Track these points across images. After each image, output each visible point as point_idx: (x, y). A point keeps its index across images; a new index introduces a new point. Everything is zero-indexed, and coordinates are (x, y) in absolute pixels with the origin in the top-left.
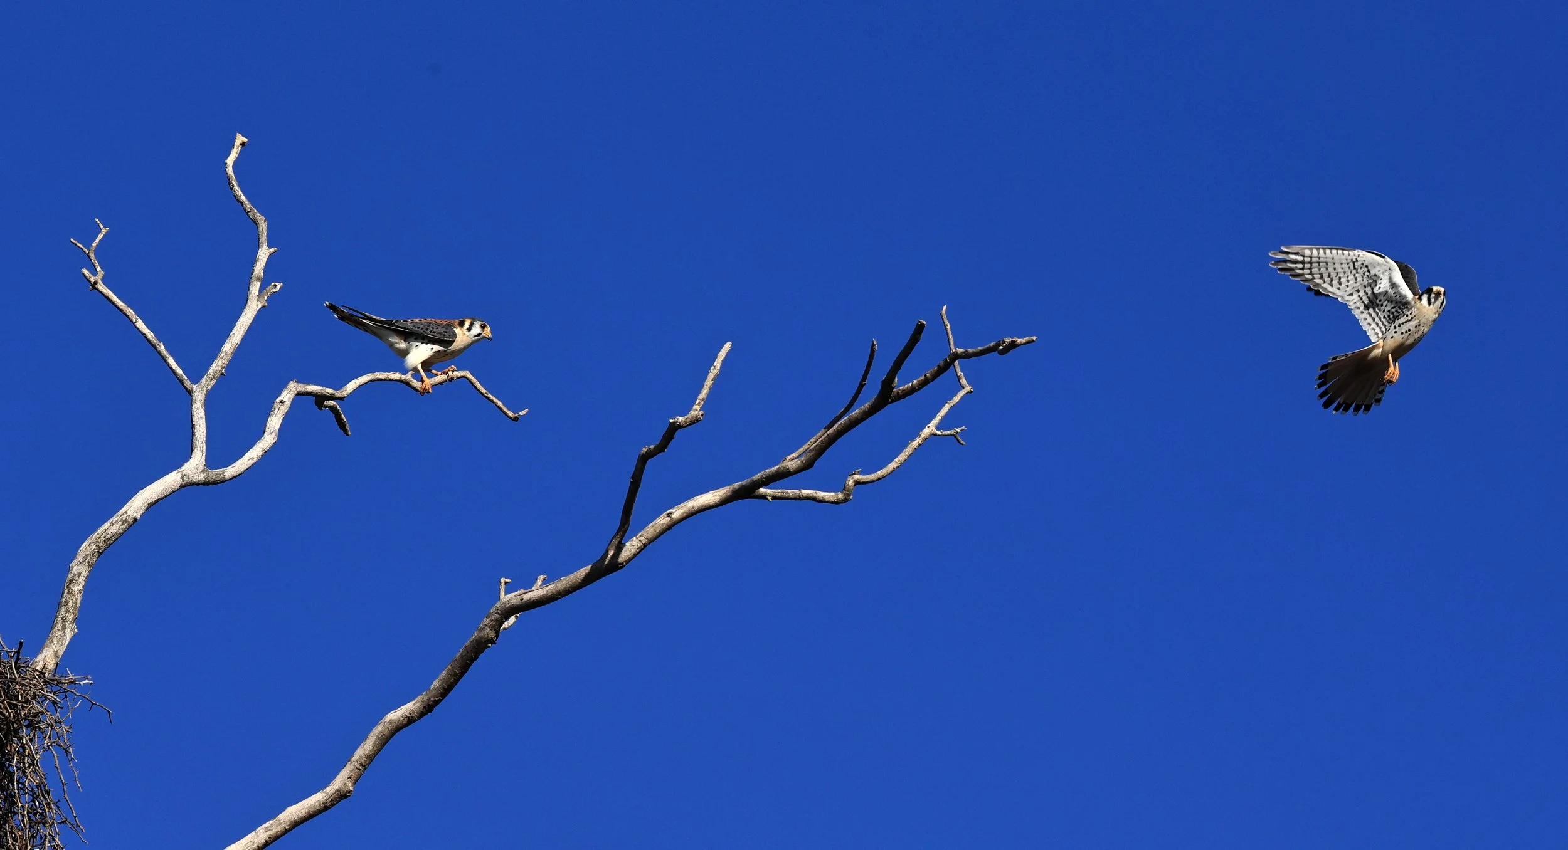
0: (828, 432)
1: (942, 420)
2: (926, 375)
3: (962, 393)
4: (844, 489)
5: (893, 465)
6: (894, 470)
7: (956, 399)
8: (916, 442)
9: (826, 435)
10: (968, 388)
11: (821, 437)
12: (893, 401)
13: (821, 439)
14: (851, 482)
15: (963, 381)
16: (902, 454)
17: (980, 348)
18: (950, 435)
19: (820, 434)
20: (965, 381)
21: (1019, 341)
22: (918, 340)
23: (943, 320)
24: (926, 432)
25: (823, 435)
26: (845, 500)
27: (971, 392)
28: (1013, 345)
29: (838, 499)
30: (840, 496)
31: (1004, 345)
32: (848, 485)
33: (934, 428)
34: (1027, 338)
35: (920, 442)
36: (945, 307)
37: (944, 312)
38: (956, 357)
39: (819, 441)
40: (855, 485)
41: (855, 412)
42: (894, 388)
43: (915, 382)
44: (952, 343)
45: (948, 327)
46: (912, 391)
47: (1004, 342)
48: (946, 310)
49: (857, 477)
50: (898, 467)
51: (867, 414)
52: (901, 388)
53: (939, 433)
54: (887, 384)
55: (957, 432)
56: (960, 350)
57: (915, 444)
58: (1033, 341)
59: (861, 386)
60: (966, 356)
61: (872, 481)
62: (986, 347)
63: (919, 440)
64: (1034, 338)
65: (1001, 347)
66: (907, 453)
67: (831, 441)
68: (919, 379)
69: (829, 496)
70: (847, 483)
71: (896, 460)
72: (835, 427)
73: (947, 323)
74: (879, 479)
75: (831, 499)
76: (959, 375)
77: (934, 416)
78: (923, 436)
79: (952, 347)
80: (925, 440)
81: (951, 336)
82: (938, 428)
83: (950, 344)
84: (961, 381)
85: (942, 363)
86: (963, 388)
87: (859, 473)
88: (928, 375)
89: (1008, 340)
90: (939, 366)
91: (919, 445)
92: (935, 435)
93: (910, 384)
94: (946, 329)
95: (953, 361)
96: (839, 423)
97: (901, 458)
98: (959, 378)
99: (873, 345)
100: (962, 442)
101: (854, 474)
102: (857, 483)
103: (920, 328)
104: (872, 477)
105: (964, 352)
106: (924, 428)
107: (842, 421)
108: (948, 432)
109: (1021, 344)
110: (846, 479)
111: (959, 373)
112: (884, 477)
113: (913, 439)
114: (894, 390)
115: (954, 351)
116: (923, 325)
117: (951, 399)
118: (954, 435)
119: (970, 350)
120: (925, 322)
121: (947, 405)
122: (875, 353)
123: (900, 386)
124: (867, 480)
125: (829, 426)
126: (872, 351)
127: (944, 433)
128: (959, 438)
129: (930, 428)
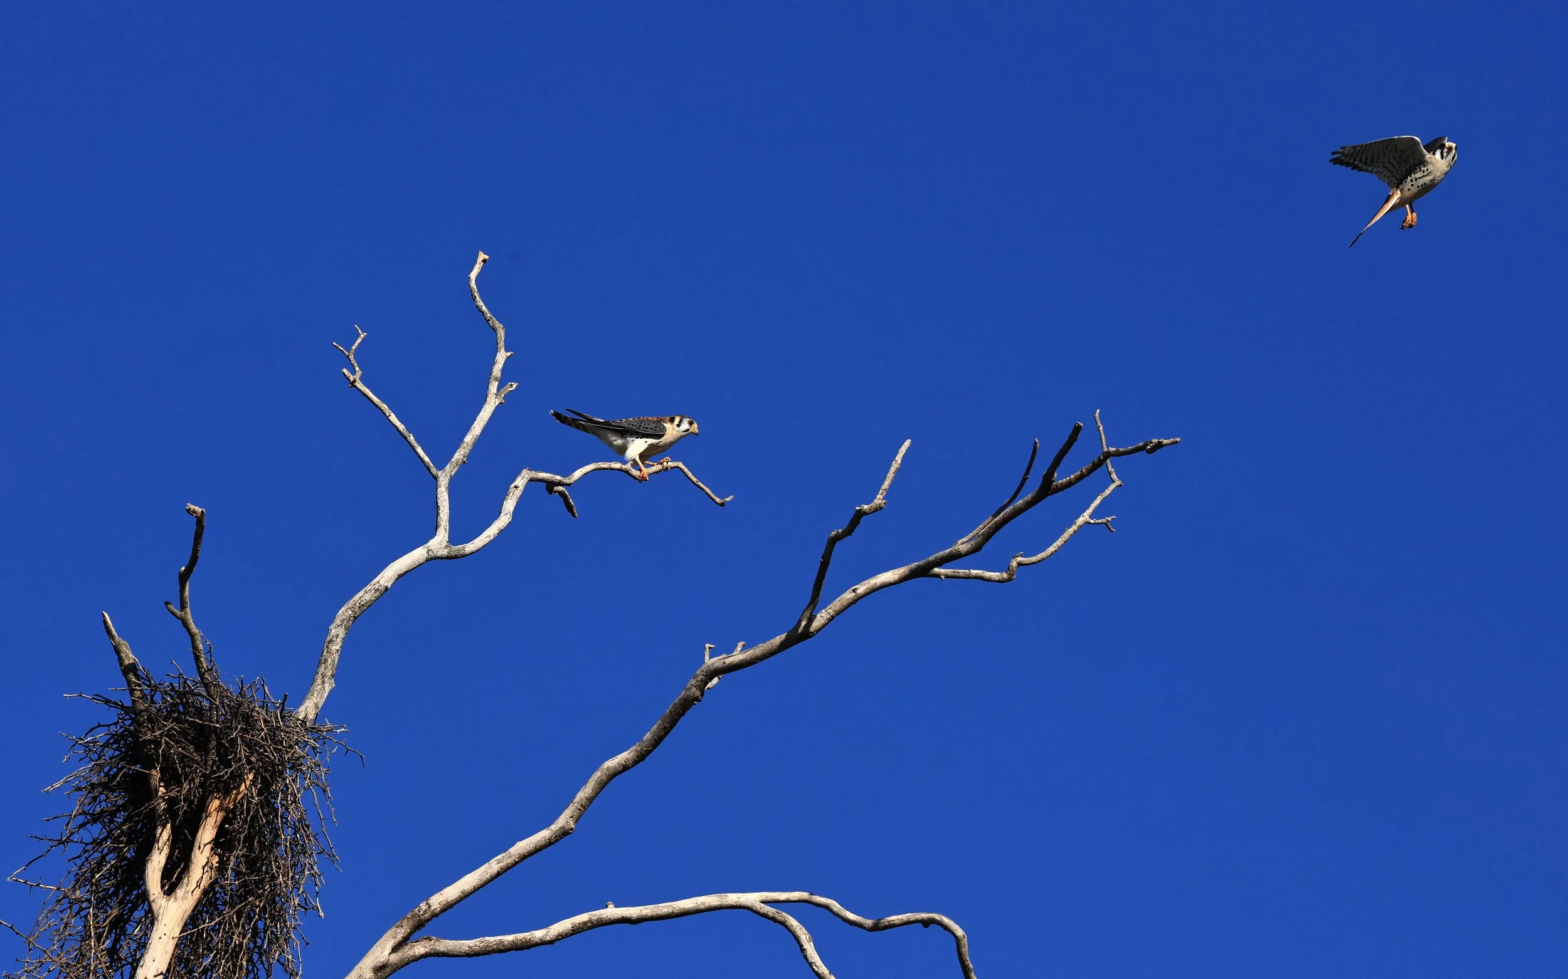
0: (995, 520)
1: (1094, 511)
2: (1082, 471)
3: (1112, 487)
4: (1008, 569)
5: (1051, 549)
6: (1052, 554)
7: (1108, 492)
8: (1072, 529)
9: (993, 522)
10: (1118, 483)
11: (988, 524)
12: (1053, 493)
13: (989, 526)
14: (1014, 564)
15: (1114, 476)
16: (1060, 539)
17: (1130, 447)
18: (1102, 523)
19: (987, 521)
20: (1115, 476)
21: (1165, 441)
22: (1076, 440)
23: (1096, 422)
24: (1081, 521)
25: (990, 522)
26: (1009, 580)
27: (1121, 485)
28: (1159, 445)
29: (1002, 578)
30: (1005, 575)
31: (1152, 445)
32: (1012, 566)
33: (1088, 517)
34: (1172, 439)
35: (1076, 529)
36: (1098, 411)
37: (1097, 415)
38: (1108, 455)
39: (987, 527)
40: (1018, 566)
41: (1020, 502)
42: (1054, 481)
43: (1072, 476)
44: (1104, 443)
45: (1101, 428)
46: (1069, 484)
47: (1151, 442)
48: (1099, 413)
49: (1019, 559)
50: (1056, 551)
51: (1029, 505)
52: (1060, 481)
53: (1092, 521)
54: (1048, 478)
55: (1108, 521)
56: (1112, 449)
57: (1071, 531)
58: (1177, 442)
59: (1024, 480)
60: (1118, 454)
61: (1033, 563)
62: (1134, 447)
63: (1075, 527)
64: (1178, 439)
65: (1149, 447)
66: (1064, 539)
67: (998, 527)
68: (1076, 474)
69: (995, 575)
70: (1011, 564)
71: (1054, 545)
72: (1001, 515)
73: (1100, 425)
74: (1039, 561)
75: (997, 578)
76: (1110, 470)
77: (1088, 507)
78: (1078, 524)
79: (1105, 446)
81: (1103, 436)
82: (1091, 517)
83: (1102, 443)
84: (1112, 476)
85: (1096, 460)
86: (1114, 482)
87: (1021, 556)
88: (1084, 470)
89: (1155, 441)
90: (1093, 463)
91: (1075, 532)
92: (1089, 523)
93: (1068, 478)
94: (1099, 430)
95: (1106, 458)
96: (1005, 512)
97: (1059, 542)
98: (1110, 473)
99: (1036, 443)
100: (1112, 529)
101: (1017, 556)
102: (1020, 564)
103: (1077, 429)
104: (1033, 559)
105: (1116, 451)
106: (1079, 517)
107: (1007, 510)
108: (1100, 521)
109: (1167, 445)
110: (1009, 561)
111: (1111, 469)
112: (1043, 559)
113: (1070, 527)
114: (1054, 483)
115: (1106, 450)
116: (1080, 427)
117: (1103, 491)
118: (1105, 523)
119: (1121, 449)
120: (1082, 425)
121: (1099, 497)
122: (1037, 450)
123: (1059, 480)
124: (1029, 562)
125: (995, 516)
126: (1035, 448)
127: (1097, 521)
128: (1110, 526)
129: (1085, 517)
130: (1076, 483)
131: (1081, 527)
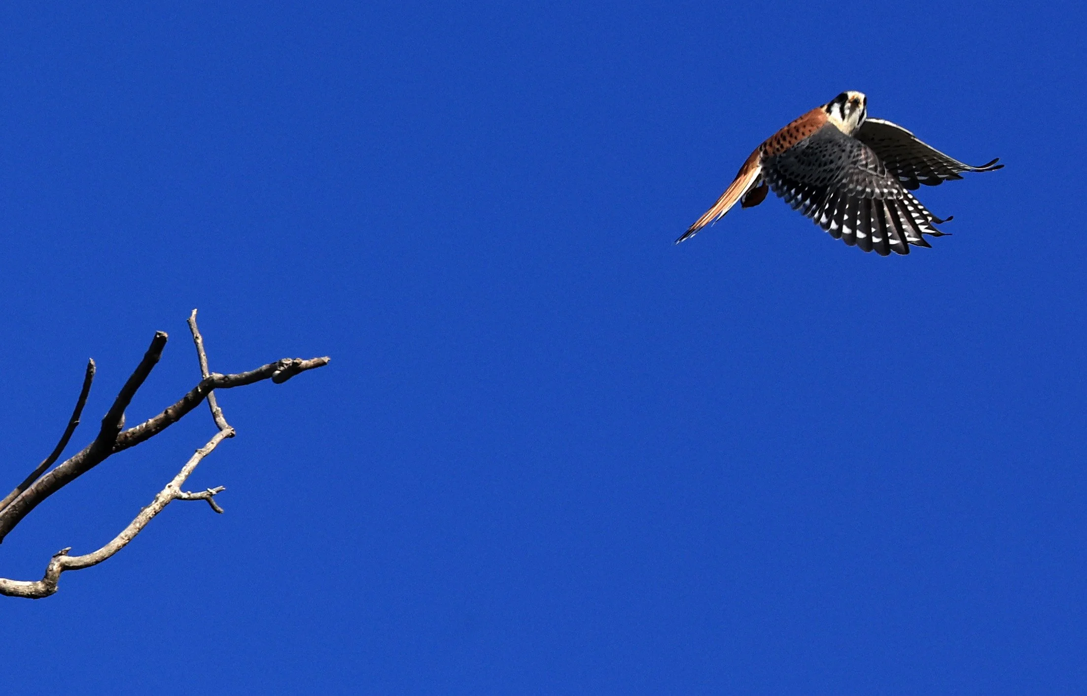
0: (24, 493)
1: (189, 477)
2: (166, 412)
3: (218, 438)
4: (46, 576)
5: (117, 542)
6: (119, 549)
7: (211, 446)
8: (151, 508)
9: (20, 498)
10: (227, 431)
11: (12, 500)
12: (119, 449)
13: (13, 504)
14: (55, 567)
15: (221, 420)
16: (131, 526)
17: (246, 373)
18: (201, 498)
19: (11, 496)
20: (223, 419)
21: (304, 363)
22: (156, 361)
23: (191, 330)
24: (166, 494)
25: (16, 497)
26: (48, 593)
27: (232, 435)
28: (295, 369)
29: (36, 591)
30: (40, 586)
31: (282, 368)
32: (52, 570)
33: (177, 489)
34: (316, 359)
35: (157, 508)
36: (194, 312)
37: (193, 318)
38: (211, 385)
39: (9, 507)
40: (62, 571)
41: (64, 465)
42: (120, 430)
43: (151, 421)
44: (205, 364)
45: (199, 341)
46: (146, 434)
47: (282, 364)
48: (197, 316)
49: (64, 559)
50: (124, 545)
51: (80, 469)
52: (131, 430)
53: (185, 495)
54: (111, 425)
55: (211, 495)
56: (217, 376)
57: (149, 511)
58: (324, 364)
59: (72, 426)
60: (227, 384)
61: (87, 566)
62: (254, 371)
63: (155, 506)
64: (326, 359)
65: (277, 372)
66: (138, 525)
67: (28, 506)
68: (157, 417)
69: (23, 586)
70: (50, 567)
71: (122, 534)
72: (33, 487)
73: (198, 335)
74: (97, 562)
75: (27, 591)
76: (214, 410)
77: (178, 471)
78: (161, 499)
79: (205, 370)
80: (165, 505)
81: (203, 354)
82: (183, 488)
83: (201, 365)
84: (218, 419)
85: (190, 394)
86: (221, 429)
87: (68, 553)
88: (170, 411)
89: (288, 361)
90: (186, 399)
91: (156, 513)
92: (180, 498)
93: (144, 425)
94: (196, 344)
95: (206, 391)
96: (39, 481)
97: (130, 531)
98: (214, 416)
99: (90, 366)
100: (219, 509)
101: (61, 554)
102: (65, 567)
103: (159, 343)
104: (87, 559)
105: (223, 379)
106: (163, 488)
107: (44, 478)
108: (198, 495)
109: (307, 368)
110: (48, 562)
111: (216, 408)
112: (104, 559)
113: (148, 504)
114: (120, 433)
115: (208, 376)
116: (163, 340)
117: (203, 445)
118: (206, 499)
119: (232, 376)
120: (166, 335)
121: (197, 454)
122: (93, 379)
123: (129, 428)
124: (80, 564)
125: (22, 488)
126: (89, 375)
127: (193, 495)
128: (214, 503)
129: (172, 489)
130: (157, 432)
131: (166, 504)
